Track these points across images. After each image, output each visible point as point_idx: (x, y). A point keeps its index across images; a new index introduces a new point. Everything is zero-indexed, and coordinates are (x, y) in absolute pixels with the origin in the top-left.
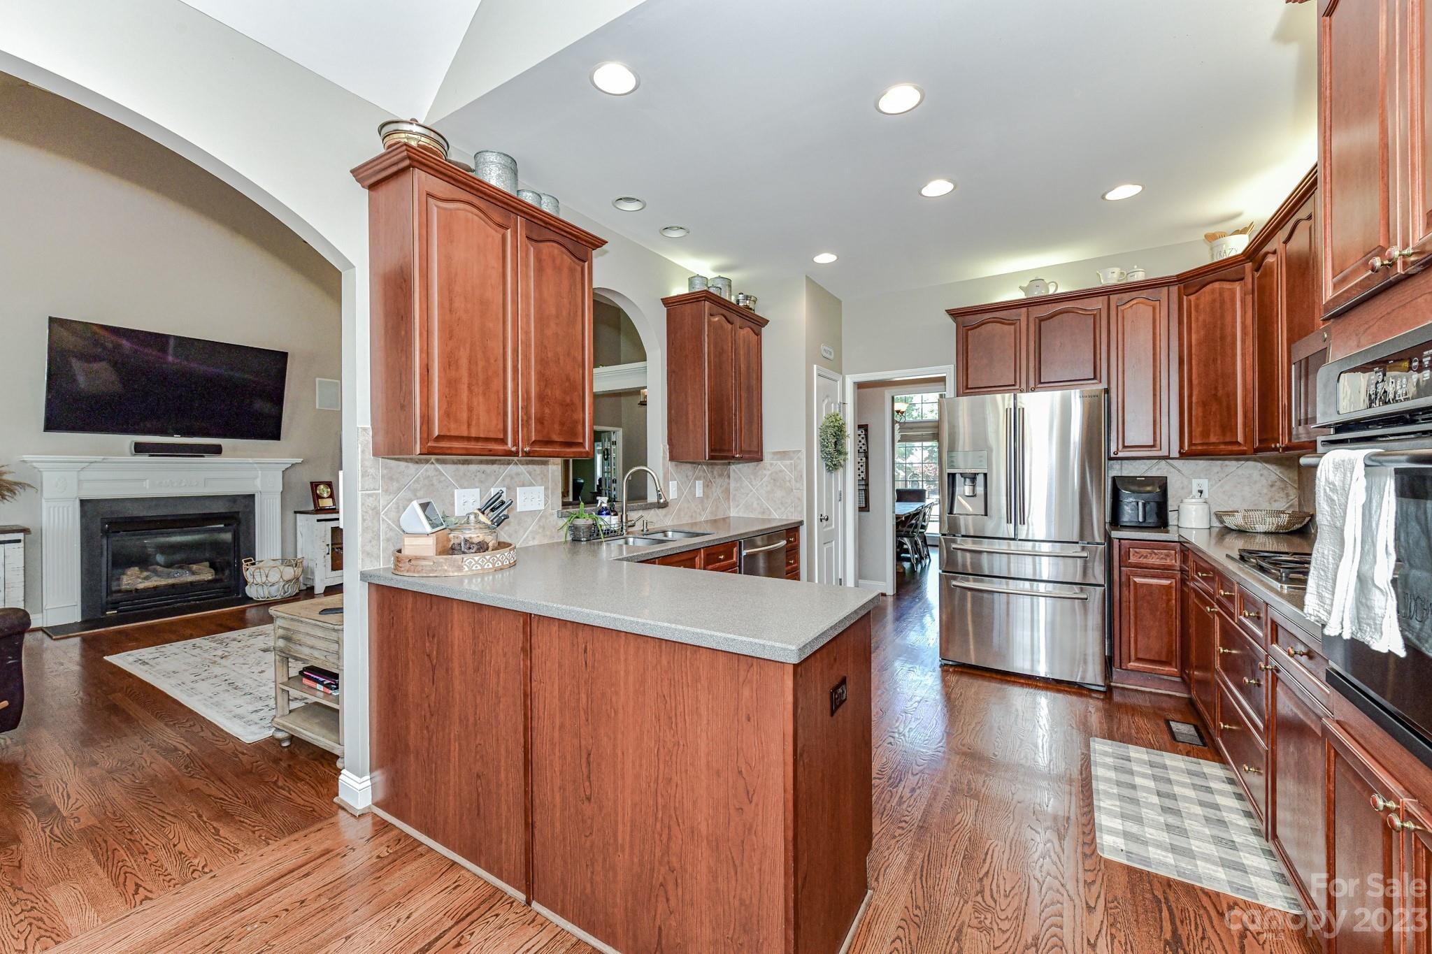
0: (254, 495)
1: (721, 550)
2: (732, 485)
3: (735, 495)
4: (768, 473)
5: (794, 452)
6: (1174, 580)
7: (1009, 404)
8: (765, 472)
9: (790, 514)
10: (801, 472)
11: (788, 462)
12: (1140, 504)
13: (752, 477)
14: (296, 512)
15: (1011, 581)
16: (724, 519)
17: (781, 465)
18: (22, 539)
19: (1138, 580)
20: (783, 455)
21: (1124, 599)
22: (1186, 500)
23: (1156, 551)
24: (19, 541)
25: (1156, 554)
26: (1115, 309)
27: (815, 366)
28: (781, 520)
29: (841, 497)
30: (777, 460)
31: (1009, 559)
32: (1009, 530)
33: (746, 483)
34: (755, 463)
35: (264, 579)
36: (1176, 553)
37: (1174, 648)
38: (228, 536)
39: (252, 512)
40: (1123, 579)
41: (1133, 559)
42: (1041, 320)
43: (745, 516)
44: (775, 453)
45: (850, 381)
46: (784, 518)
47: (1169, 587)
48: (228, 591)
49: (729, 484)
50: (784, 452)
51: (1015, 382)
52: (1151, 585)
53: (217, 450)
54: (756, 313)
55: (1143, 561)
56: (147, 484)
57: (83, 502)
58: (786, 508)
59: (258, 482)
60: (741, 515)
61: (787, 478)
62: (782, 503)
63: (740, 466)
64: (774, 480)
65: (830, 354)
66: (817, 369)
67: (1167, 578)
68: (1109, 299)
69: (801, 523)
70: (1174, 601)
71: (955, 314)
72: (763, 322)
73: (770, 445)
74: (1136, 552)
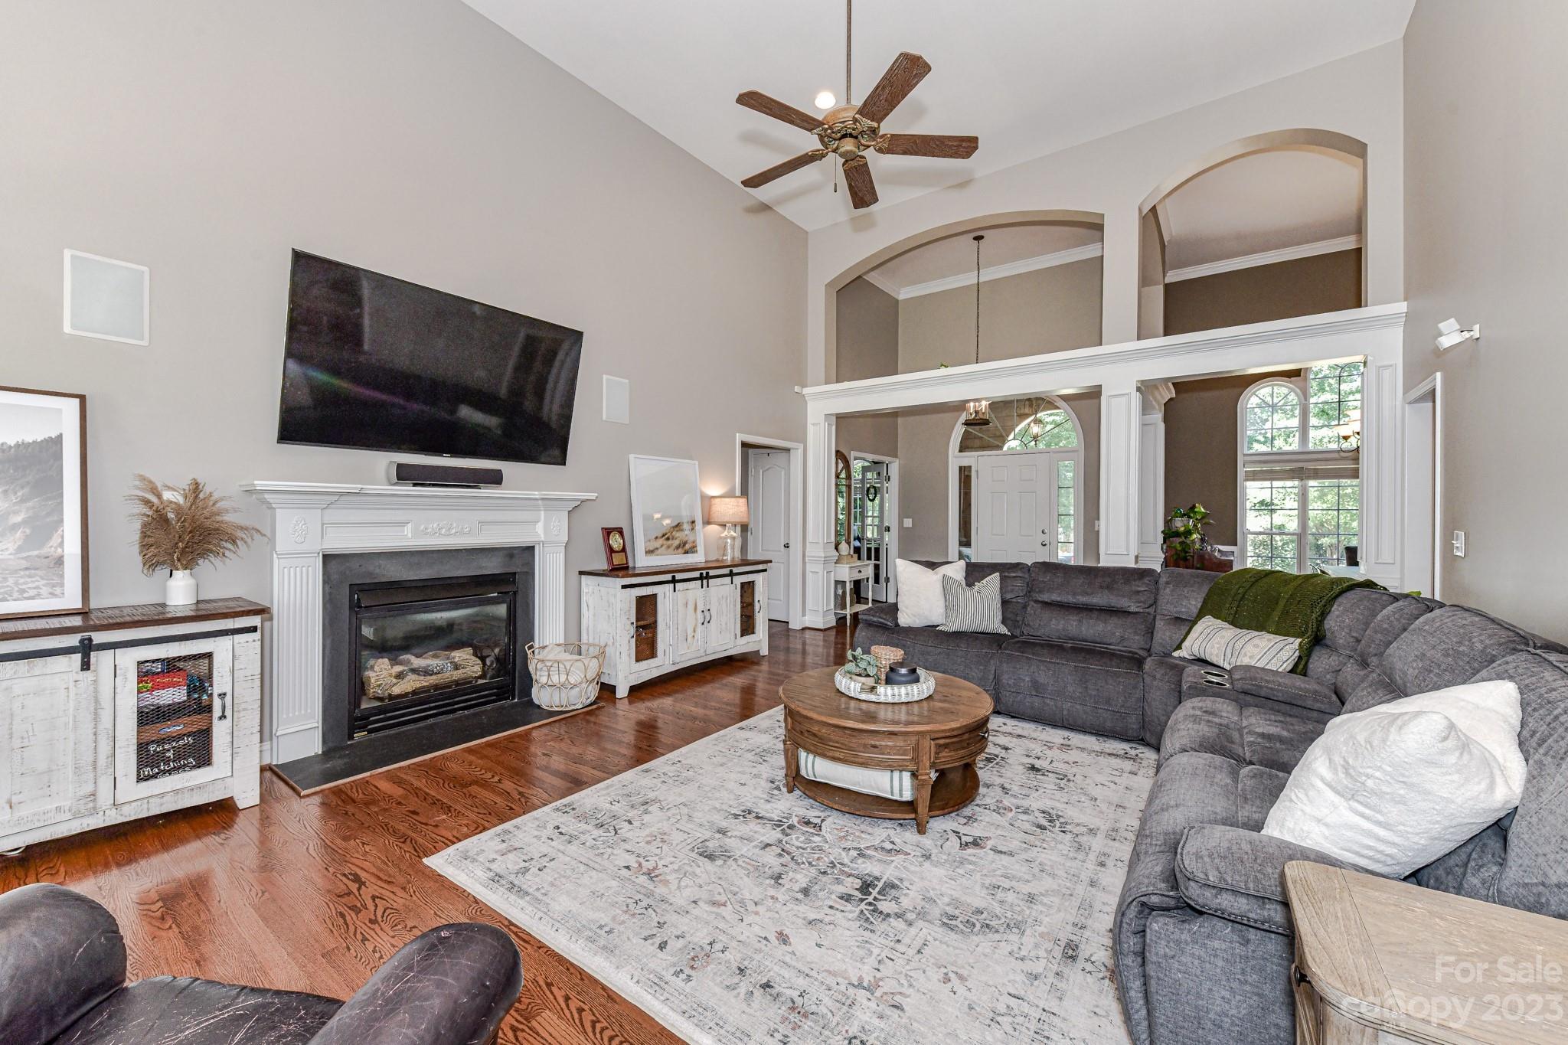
0: (534, 547)
14: (581, 573)
18: (259, 625)
24: (254, 629)
35: (563, 678)
38: (501, 610)
39: (530, 574)
48: (504, 691)
53: (496, 478)
56: (408, 530)
57: (327, 558)
59: (540, 528)
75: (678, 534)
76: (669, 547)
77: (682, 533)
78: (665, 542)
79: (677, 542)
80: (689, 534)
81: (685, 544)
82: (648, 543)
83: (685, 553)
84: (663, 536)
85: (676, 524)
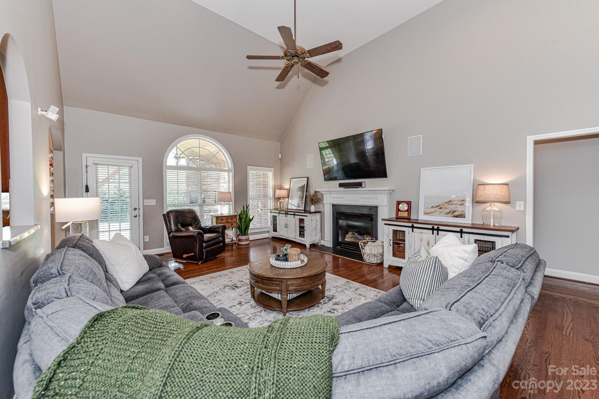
0: (377, 206)
57: (333, 205)
75: (449, 206)
76: (441, 212)
77: (453, 206)
78: (438, 210)
79: (448, 210)
80: (459, 206)
81: (454, 212)
82: (426, 209)
83: (454, 217)
84: (438, 206)
85: (449, 200)
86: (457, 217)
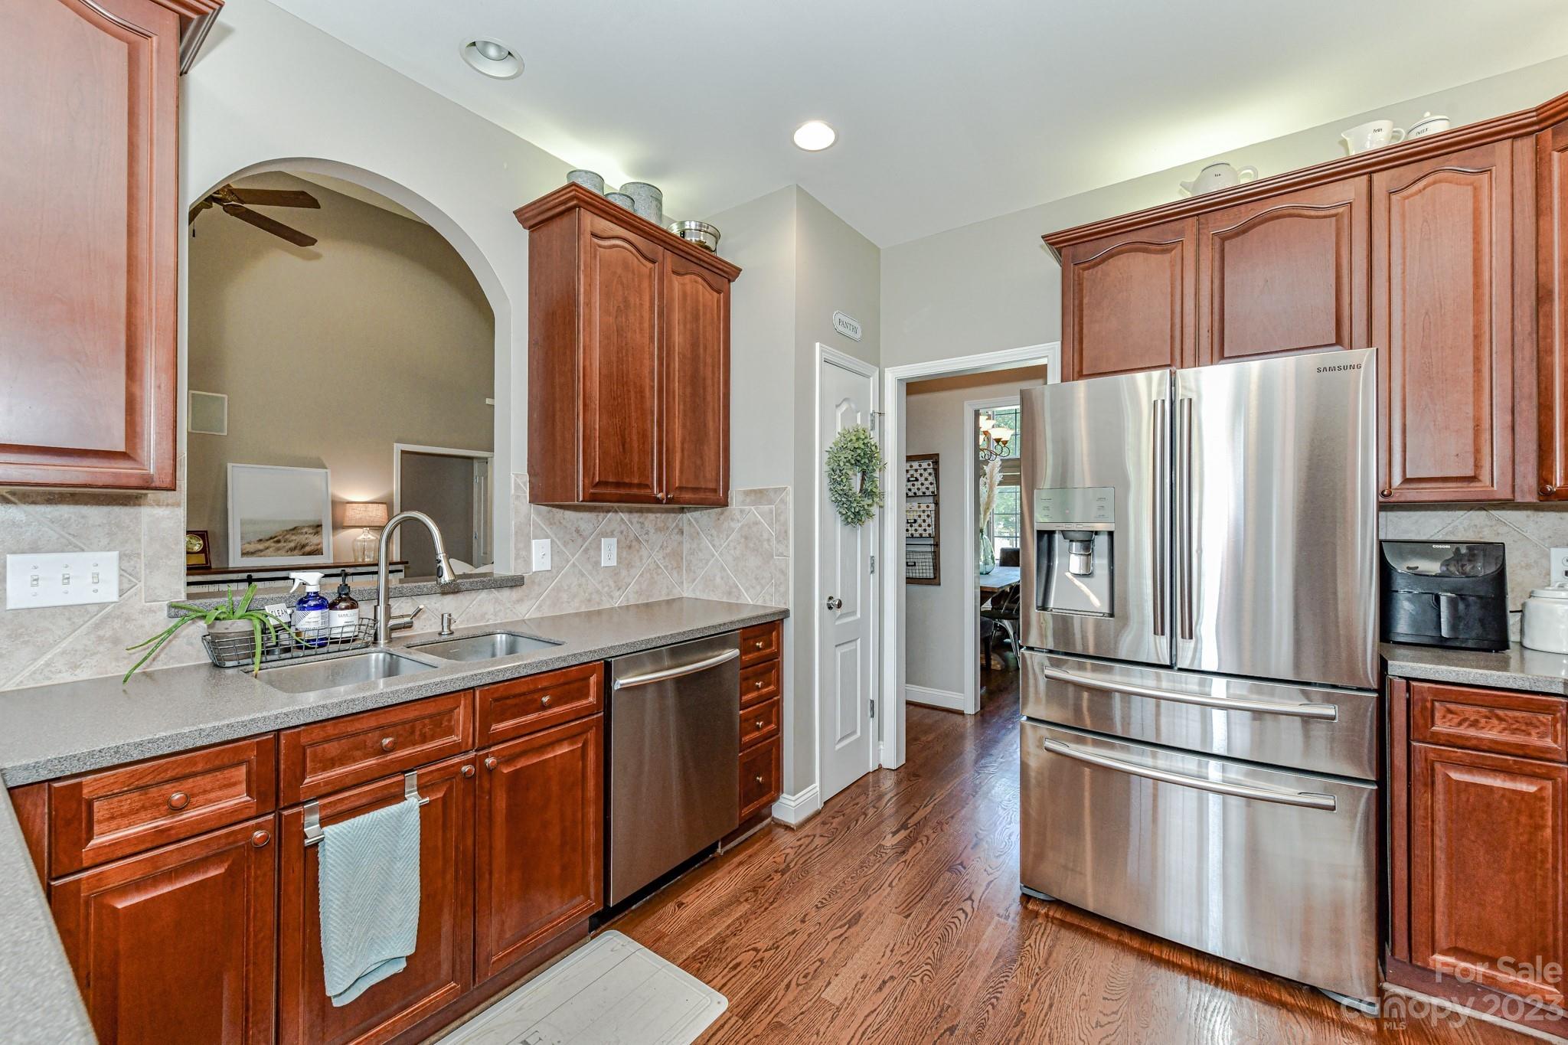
1: (545, 684)
2: (686, 547)
3: (689, 563)
4: (737, 526)
5: (776, 490)
6: (1549, 784)
7: (1159, 393)
8: (732, 524)
9: (768, 598)
10: (785, 524)
11: (766, 508)
12: (1443, 601)
13: (715, 533)
15: (1160, 751)
16: (669, 602)
17: (755, 512)
19: (1455, 775)
20: (758, 495)
21: (1419, 813)
22: (1540, 592)
23: (1500, 712)
25: (1500, 719)
26: (1385, 202)
27: (818, 345)
28: (755, 607)
29: (875, 566)
30: (749, 505)
31: (1158, 706)
32: (1157, 648)
33: (706, 542)
34: (719, 510)
36: (1555, 721)
37: (1550, 939)
40: (1417, 769)
41: (1441, 727)
42: (1224, 238)
43: (705, 597)
44: (748, 493)
45: (893, 377)
46: (760, 603)
47: (1538, 797)
49: (680, 543)
50: (761, 491)
51: (1172, 358)
52: (1490, 789)
54: (719, 255)
55: (1464, 731)
58: (763, 587)
60: (699, 595)
61: (765, 536)
62: (757, 579)
63: (697, 514)
64: (746, 538)
65: (855, 330)
66: (822, 351)
67: (1532, 776)
68: (1370, 181)
69: (786, 613)
70: (1548, 832)
71: (1060, 243)
72: (731, 273)
73: (741, 479)
74: (1450, 711)
75: (294, 537)
76: (278, 549)
77: (301, 536)
78: (273, 544)
79: (292, 545)
80: (310, 536)
81: (303, 546)
82: (247, 545)
83: (303, 554)
84: (271, 538)
85: (291, 527)
86: (309, 554)
